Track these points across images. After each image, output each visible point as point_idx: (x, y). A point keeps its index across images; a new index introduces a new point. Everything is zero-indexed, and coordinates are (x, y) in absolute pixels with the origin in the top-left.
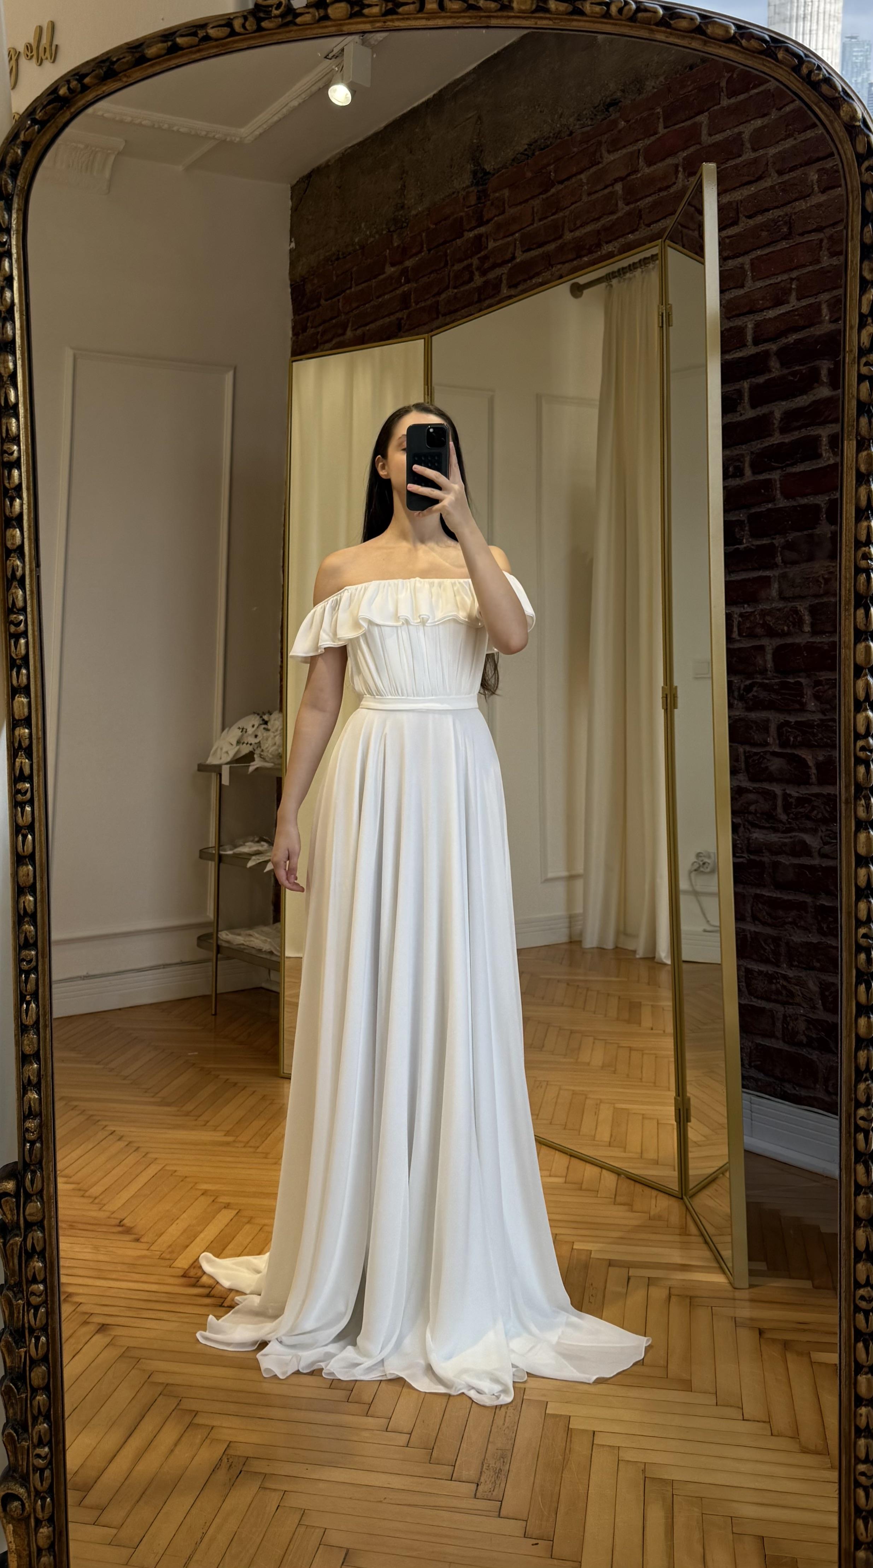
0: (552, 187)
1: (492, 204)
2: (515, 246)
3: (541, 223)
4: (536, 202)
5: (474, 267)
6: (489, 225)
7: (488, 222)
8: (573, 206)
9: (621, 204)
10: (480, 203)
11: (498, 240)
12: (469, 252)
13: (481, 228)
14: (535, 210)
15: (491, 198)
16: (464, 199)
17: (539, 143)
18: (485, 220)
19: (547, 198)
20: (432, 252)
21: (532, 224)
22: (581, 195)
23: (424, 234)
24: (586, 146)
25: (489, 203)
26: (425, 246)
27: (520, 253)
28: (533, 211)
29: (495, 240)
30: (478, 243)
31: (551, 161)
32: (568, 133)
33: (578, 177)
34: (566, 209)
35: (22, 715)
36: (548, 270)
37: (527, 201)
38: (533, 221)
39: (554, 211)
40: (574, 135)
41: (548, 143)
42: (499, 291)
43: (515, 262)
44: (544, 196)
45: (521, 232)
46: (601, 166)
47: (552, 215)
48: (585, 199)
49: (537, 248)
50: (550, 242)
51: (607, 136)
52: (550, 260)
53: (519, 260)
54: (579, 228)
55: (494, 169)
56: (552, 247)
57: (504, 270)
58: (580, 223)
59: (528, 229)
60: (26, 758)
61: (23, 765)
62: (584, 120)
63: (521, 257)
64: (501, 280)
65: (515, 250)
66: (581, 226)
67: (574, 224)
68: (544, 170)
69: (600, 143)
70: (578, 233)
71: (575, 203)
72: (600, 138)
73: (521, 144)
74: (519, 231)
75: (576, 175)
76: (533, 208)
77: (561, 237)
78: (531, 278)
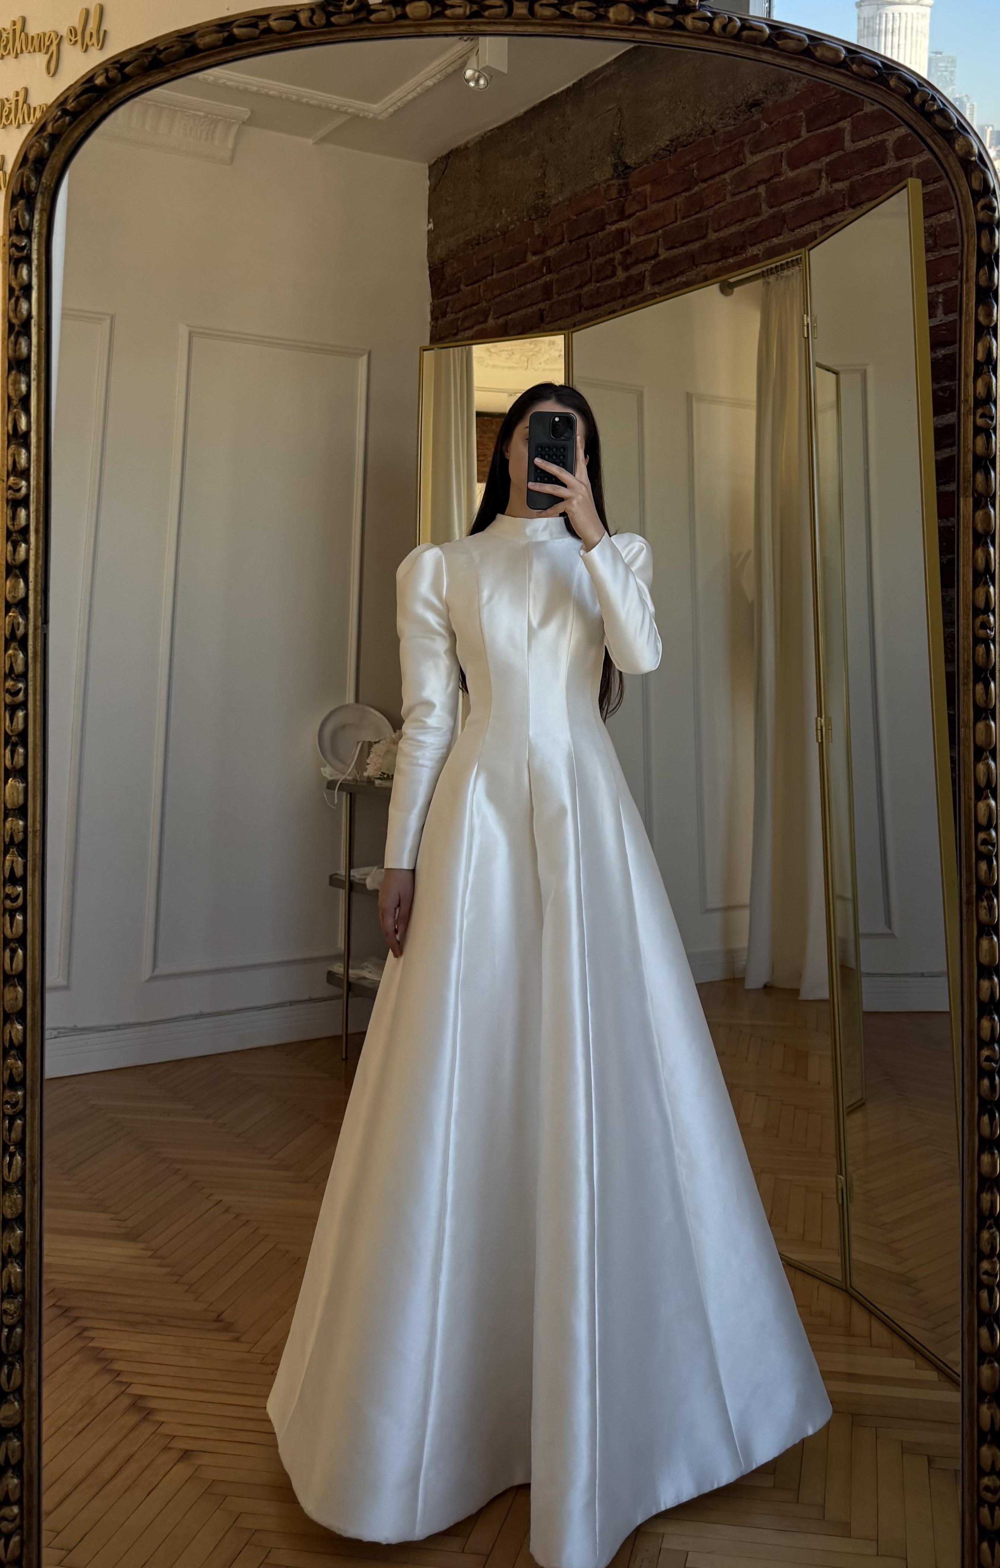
0: (696, 183)
1: (634, 199)
2: (658, 243)
3: (684, 221)
4: (679, 200)
5: (616, 261)
6: (631, 220)
7: (630, 216)
8: (717, 206)
9: (763, 206)
10: (621, 197)
11: (641, 235)
12: (611, 246)
13: (623, 222)
14: (678, 208)
15: (632, 192)
16: (605, 191)
17: (681, 139)
18: (626, 214)
19: (690, 196)
20: (573, 243)
21: (675, 221)
22: (725, 195)
23: (565, 225)
24: (728, 146)
25: (630, 197)
26: (565, 236)
27: (664, 250)
28: (676, 209)
29: (638, 236)
30: (621, 236)
31: (695, 159)
32: (711, 131)
33: (722, 177)
34: (708, 208)
35: (16, 803)
36: (692, 269)
37: (669, 198)
38: (676, 217)
39: (697, 210)
40: (717, 134)
41: (691, 140)
42: (643, 288)
43: (657, 259)
44: (687, 194)
45: (665, 228)
46: (744, 167)
47: (697, 213)
48: (729, 199)
49: (681, 246)
50: (693, 241)
51: (749, 137)
52: (693, 260)
53: (662, 258)
54: (722, 229)
55: (635, 164)
56: (696, 245)
57: (647, 266)
58: (723, 223)
59: (670, 226)
60: (20, 856)
61: (15, 864)
62: (727, 119)
63: (664, 255)
64: (644, 277)
65: (658, 248)
66: (726, 227)
67: (719, 224)
68: (687, 168)
69: (742, 144)
70: (722, 234)
71: (720, 202)
72: (742, 138)
73: (664, 141)
74: (662, 227)
75: (719, 174)
76: (676, 205)
77: (704, 237)
78: (675, 277)
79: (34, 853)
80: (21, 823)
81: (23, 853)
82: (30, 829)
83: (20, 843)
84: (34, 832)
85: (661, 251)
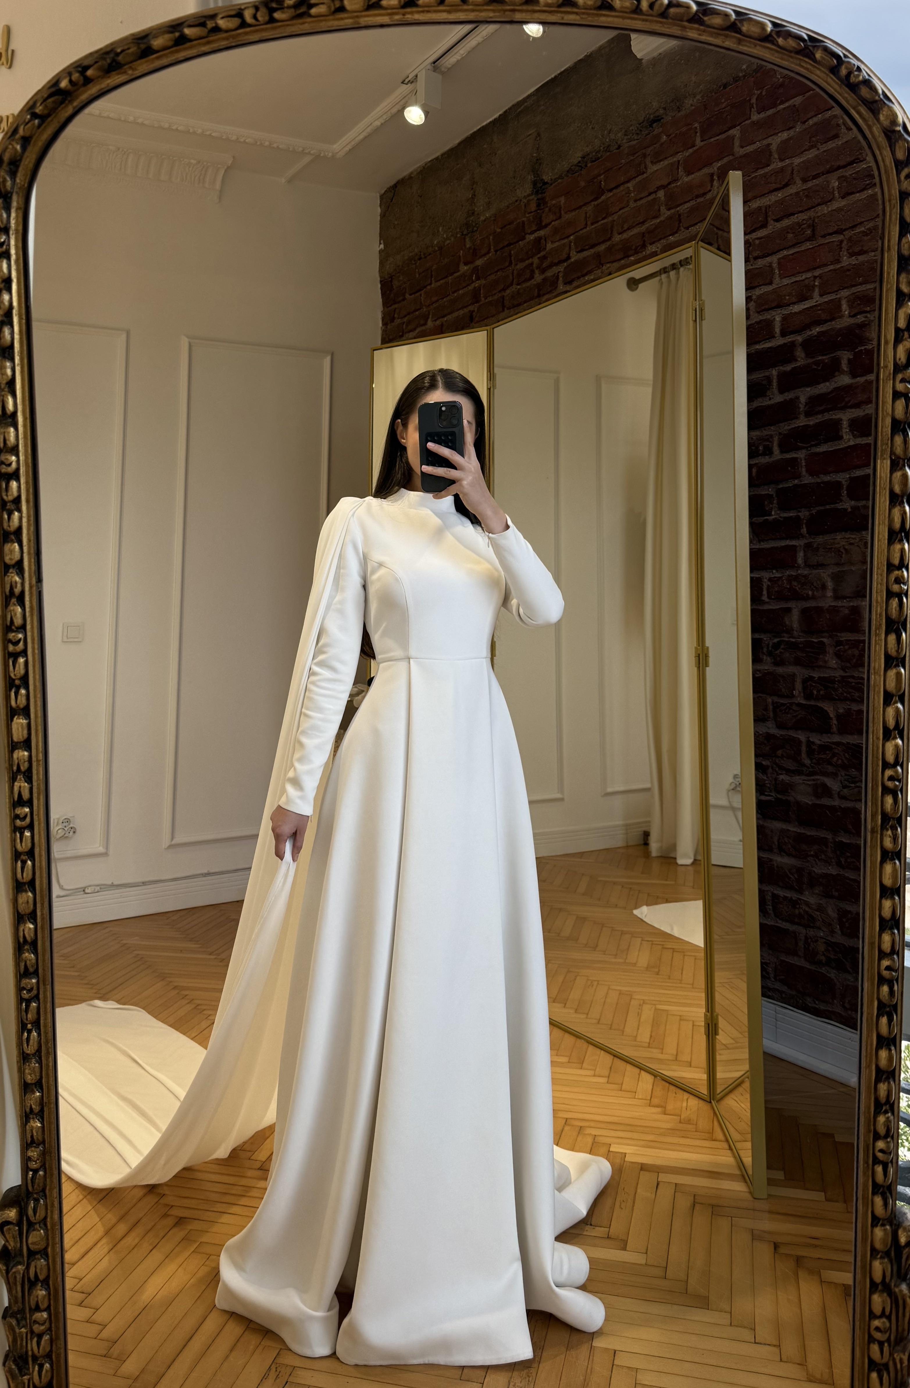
0: (602, 195)
1: (550, 210)
2: (570, 245)
3: (593, 227)
4: (589, 208)
5: (535, 266)
6: (548, 228)
7: (546, 226)
8: (621, 212)
9: (663, 209)
10: (539, 210)
11: (555, 242)
12: (530, 253)
13: (541, 231)
14: (588, 215)
15: (549, 205)
16: (525, 206)
17: (591, 156)
18: (544, 224)
19: (598, 205)
20: (499, 253)
21: (586, 228)
22: (628, 202)
23: (492, 237)
24: (632, 158)
25: (547, 209)
26: (493, 247)
27: (575, 253)
28: (586, 216)
29: (553, 242)
30: (538, 245)
31: (602, 172)
32: (616, 147)
33: (626, 185)
34: (613, 214)
35: (21, 737)
36: (599, 268)
37: (580, 207)
38: (586, 224)
39: (604, 216)
40: (622, 148)
41: (600, 155)
42: (556, 287)
43: (569, 262)
44: (596, 203)
45: (576, 234)
46: (645, 175)
47: (603, 219)
48: (632, 204)
49: (589, 249)
50: (599, 244)
51: (650, 149)
52: (599, 261)
53: (572, 260)
54: (625, 231)
55: (551, 179)
56: (602, 248)
57: (561, 268)
58: (626, 227)
59: (581, 232)
60: (26, 781)
61: (22, 789)
62: (631, 135)
63: (575, 257)
64: (558, 276)
65: (570, 251)
66: (628, 229)
67: (622, 227)
68: (595, 180)
69: (645, 156)
70: (625, 236)
71: (623, 208)
72: (644, 151)
73: (576, 157)
74: (574, 233)
75: (623, 184)
76: (586, 213)
77: (610, 239)
78: (584, 276)
79: (38, 779)
80: (26, 753)
81: (29, 779)
82: (34, 759)
83: (24, 773)
84: (38, 761)
85: (573, 253)
